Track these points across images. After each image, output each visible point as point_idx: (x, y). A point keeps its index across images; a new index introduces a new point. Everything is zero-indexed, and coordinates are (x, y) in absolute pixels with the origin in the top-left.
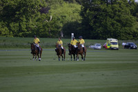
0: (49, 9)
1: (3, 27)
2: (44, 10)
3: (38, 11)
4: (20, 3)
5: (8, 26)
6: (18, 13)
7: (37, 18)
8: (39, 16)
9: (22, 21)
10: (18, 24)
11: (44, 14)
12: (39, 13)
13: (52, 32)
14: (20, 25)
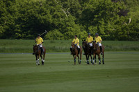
0: (128, 11)
1: (82, 31)
2: (123, 13)
3: (117, 14)
4: (99, 7)
5: (87, 29)
6: (96, 16)
7: (115, 21)
8: (118, 19)
9: (100, 24)
10: (96, 28)
11: (122, 17)
12: (118, 16)
13: (131, 34)
14: (98, 28)
